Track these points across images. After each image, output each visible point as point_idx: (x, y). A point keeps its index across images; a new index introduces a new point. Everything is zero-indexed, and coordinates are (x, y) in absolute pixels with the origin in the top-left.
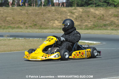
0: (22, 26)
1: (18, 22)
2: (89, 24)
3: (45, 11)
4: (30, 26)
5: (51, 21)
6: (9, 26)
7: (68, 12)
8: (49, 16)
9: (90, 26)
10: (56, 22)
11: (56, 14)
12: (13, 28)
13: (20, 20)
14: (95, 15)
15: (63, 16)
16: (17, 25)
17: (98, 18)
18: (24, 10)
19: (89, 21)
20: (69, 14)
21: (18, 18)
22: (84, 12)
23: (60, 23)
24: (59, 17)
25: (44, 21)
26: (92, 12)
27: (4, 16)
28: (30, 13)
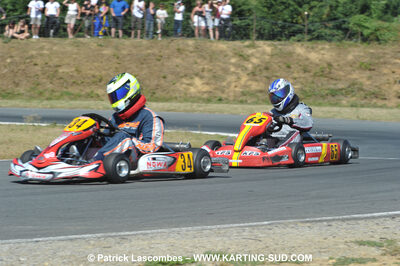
1: (87, 80)
3: (167, 51)
5: (184, 80)
6: (65, 90)
7: (231, 54)
8: (177, 66)
10: (197, 81)
11: (199, 61)
12: (75, 97)
13: (97, 74)
14: (307, 63)
15: (219, 66)
16: (88, 90)
17: (314, 71)
18: (107, 47)
20: (233, 60)
21: (91, 69)
22: (277, 54)
23: (207, 84)
24: (206, 67)
25: (164, 77)
26: (299, 55)
27: (50, 63)
28: (124, 56)
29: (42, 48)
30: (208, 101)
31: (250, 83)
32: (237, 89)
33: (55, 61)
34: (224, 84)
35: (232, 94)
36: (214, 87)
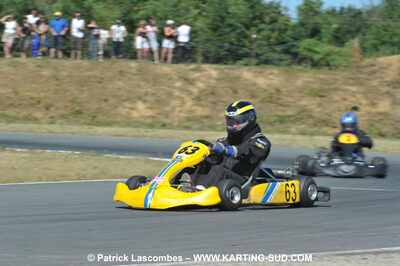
0: (38, 114)
3: (109, 74)
4: (62, 117)
5: (127, 104)
7: (175, 77)
8: (119, 89)
10: (140, 105)
11: (142, 84)
12: (12, 120)
13: (35, 95)
14: (254, 88)
15: (162, 89)
16: (25, 113)
17: (262, 97)
18: (46, 67)
20: (178, 84)
21: (29, 91)
22: (223, 79)
23: (151, 108)
24: (150, 90)
25: (106, 101)
26: (246, 80)
28: (64, 78)
30: (151, 126)
31: (195, 108)
32: (181, 114)
34: (168, 108)
35: (176, 119)
36: (157, 111)
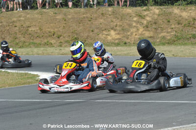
0: (53, 41)
1: (47, 35)
2: (168, 35)
3: (95, 15)
4: (67, 42)
5: (104, 32)
6: (32, 41)
7: (134, 15)
8: (101, 24)
9: (169, 38)
10: (112, 33)
11: (114, 20)
12: (38, 45)
13: (52, 30)
14: (180, 18)
15: (126, 23)
16: (46, 41)
17: (184, 23)
18: (60, 14)
19: (169, 30)
20: (135, 19)
21: (48, 28)
22: (162, 14)
23: (118, 34)
24: (118, 23)
25: (92, 31)
26: (175, 14)
27: (24, 26)
28: (69, 19)
29: (20, 16)
30: (118, 45)
31: (144, 32)
32: (136, 36)
33: (28, 24)
34: (129, 33)
35: (133, 39)
36: (122, 35)
